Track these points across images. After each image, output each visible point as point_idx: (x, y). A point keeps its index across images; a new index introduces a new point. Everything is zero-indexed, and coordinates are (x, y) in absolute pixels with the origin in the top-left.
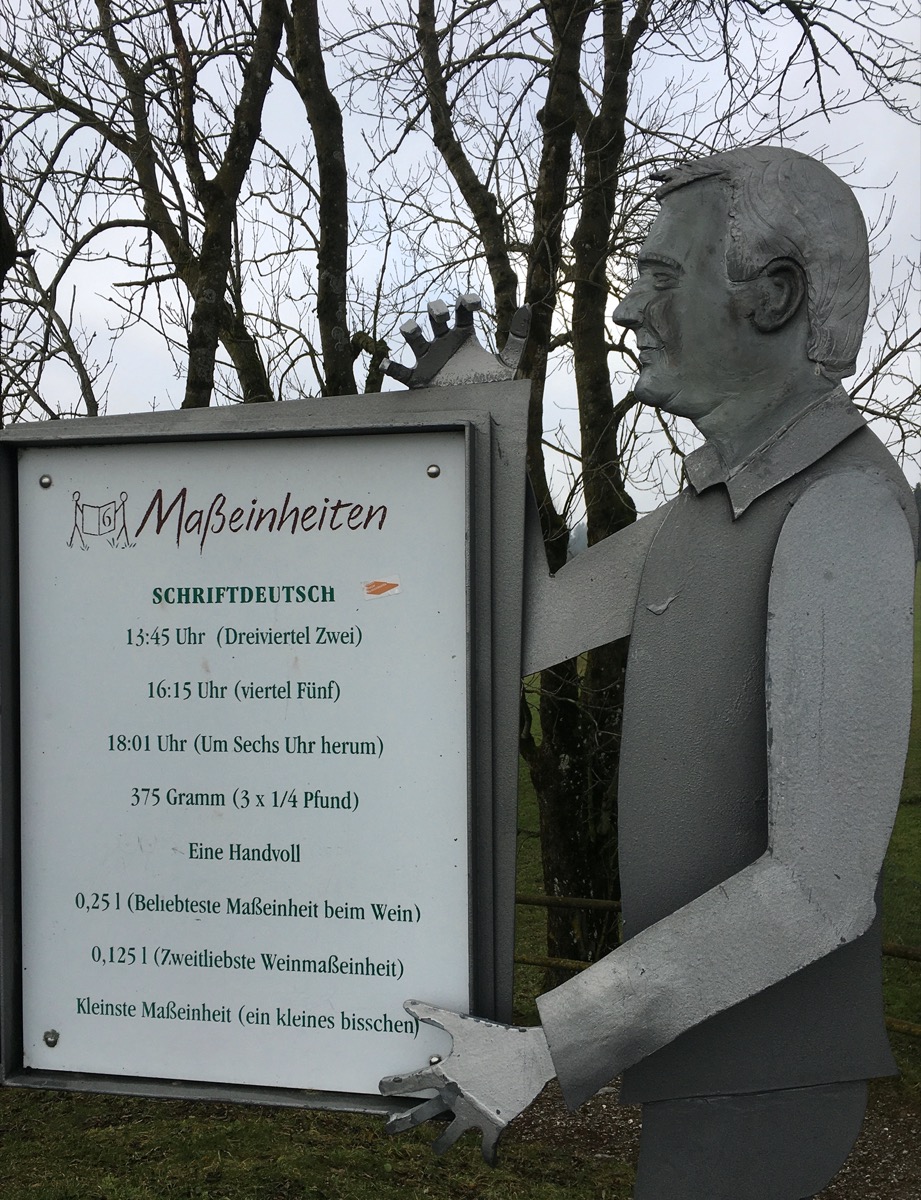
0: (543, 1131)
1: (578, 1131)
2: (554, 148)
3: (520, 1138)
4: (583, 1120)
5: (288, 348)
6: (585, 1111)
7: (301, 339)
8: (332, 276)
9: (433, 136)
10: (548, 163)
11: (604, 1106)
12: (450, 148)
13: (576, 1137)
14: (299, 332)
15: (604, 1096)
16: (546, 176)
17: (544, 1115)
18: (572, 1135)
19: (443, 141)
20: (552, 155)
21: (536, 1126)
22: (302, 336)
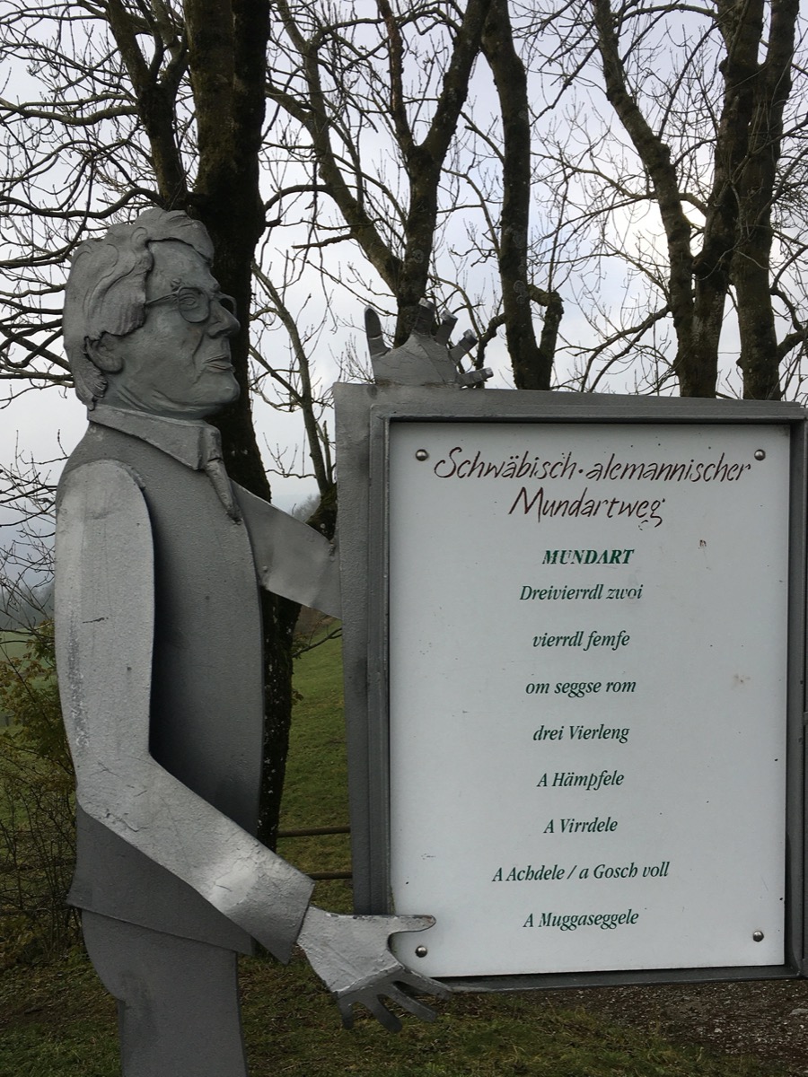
0: (746, 1046)
1: (781, 1048)
2: (737, 97)
3: (724, 1051)
4: (784, 1038)
5: (446, 301)
6: (783, 1030)
7: (459, 292)
8: (516, 232)
9: (606, 91)
10: (731, 113)
11: (802, 1026)
12: (624, 101)
13: (781, 1054)
14: (456, 286)
15: (799, 1016)
16: (728, 125)
17: (743, 1031)
18: (775, 1051)
19: (616, 96)
20: (735, 104)
21: (737, 1041)
22: (459, 289)
